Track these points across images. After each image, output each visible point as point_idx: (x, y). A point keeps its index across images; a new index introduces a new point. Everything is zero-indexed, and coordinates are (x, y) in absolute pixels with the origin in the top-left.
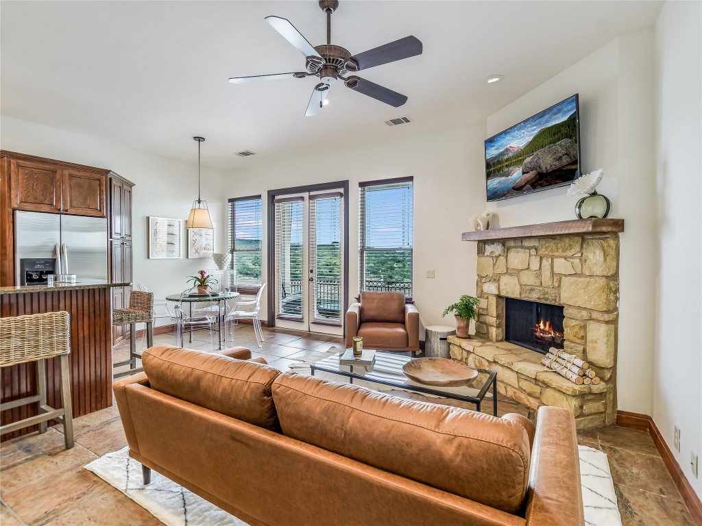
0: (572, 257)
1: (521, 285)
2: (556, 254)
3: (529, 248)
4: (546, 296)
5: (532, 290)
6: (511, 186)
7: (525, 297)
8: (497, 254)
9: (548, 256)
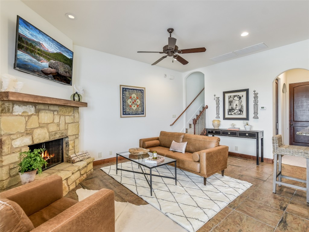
0: (71, 116)
1: (49, 132)
2: (66, 114)
3: (54, 111)
4: (63, 134)
5: (56, 133)
6: (41, 69)
7: (52, 138)
8: (30, 113)
9: (63, 115)
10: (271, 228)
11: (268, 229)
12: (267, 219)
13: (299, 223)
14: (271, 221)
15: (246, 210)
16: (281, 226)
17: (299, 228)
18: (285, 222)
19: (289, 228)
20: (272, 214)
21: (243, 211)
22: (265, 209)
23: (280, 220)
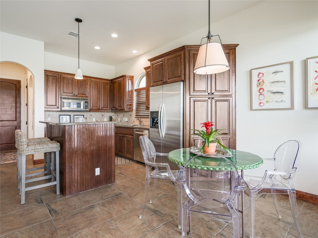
10: (49, 221)
11: (48, 224)
12: (39, 218)
13: (61, 203)
14: (43, 217)
15: (10, 227)
16: (53, 214)
17: (64, 206)
18: (53, 210)
19: (59, 211)
20: (38, 212)
21: (8, 230)
22: (28, 212)
23: (48, 211)
